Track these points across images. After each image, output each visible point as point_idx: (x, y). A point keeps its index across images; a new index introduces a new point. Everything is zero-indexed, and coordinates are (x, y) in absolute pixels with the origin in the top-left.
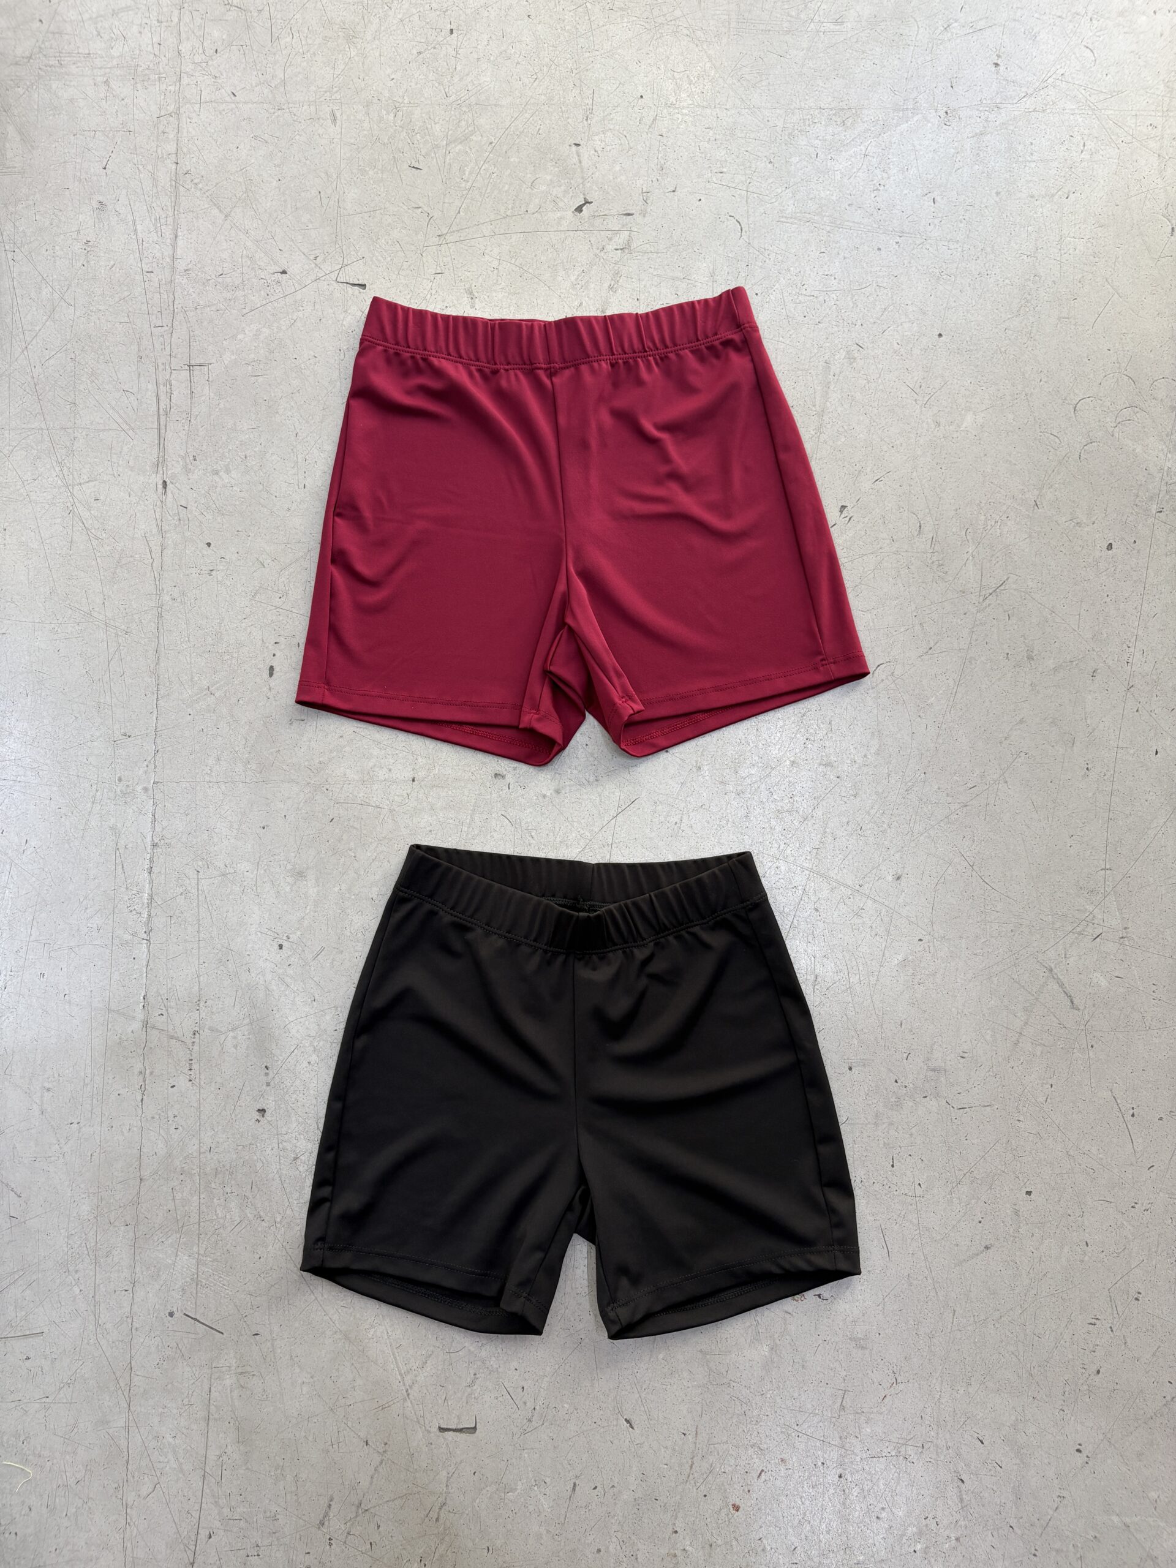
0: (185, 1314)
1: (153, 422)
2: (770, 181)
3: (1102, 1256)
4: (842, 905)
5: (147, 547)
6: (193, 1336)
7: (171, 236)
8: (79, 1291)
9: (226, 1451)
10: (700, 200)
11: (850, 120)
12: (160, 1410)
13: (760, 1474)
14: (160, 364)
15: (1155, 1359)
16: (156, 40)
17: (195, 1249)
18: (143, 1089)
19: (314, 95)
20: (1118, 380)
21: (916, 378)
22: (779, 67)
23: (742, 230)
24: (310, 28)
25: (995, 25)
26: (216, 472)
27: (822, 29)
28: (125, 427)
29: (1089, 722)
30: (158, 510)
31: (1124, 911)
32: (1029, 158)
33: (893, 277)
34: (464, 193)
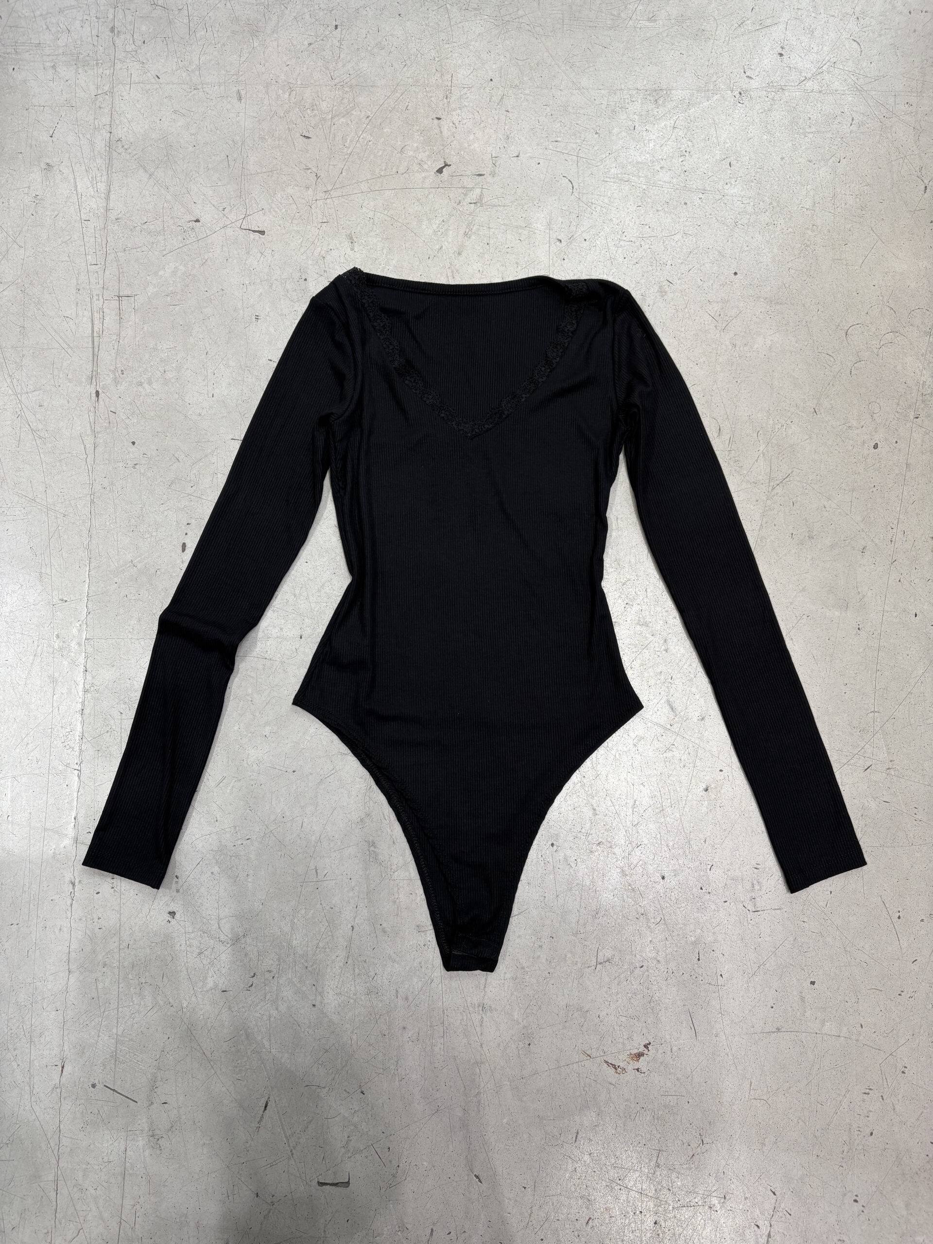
0: (105, 1086)
1: (88, 343)
2: (596, 148)
3: (874, 1035)
4: (655, 742)
5: (83, 446)
6: (112, 1104)
7: (105, 192)
8: (16, 1066)
9: (139, 1201)
10: (539, 163)
11: (662, 99)
12: (84, 1166)
13: (588, 1222)
14: (94, 295)
15: (919, 1123)
16: (95, 32)
17: (114, 1031)
18: (72, 895)
19: (224, 78)
20: (881, 309)
21: (715, 309)
22: (604, 56)
23: (573, 188)
24: (221, 24)
25: (779, 22)
26: (140, 384)
27: (639, 26)
28: (65, 346)
29: (859, 590)
30: (92, 414)
31: (890, 746)
32: (807, 130)
33: (697, 227)
34: (346, 157)
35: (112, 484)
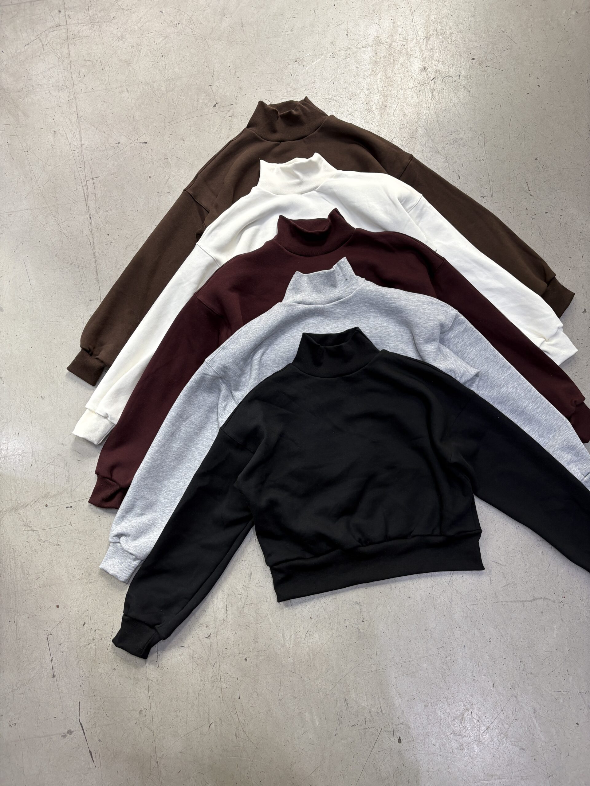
35: (102, 252)
